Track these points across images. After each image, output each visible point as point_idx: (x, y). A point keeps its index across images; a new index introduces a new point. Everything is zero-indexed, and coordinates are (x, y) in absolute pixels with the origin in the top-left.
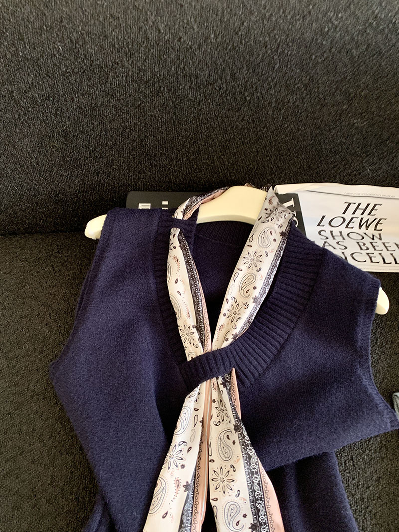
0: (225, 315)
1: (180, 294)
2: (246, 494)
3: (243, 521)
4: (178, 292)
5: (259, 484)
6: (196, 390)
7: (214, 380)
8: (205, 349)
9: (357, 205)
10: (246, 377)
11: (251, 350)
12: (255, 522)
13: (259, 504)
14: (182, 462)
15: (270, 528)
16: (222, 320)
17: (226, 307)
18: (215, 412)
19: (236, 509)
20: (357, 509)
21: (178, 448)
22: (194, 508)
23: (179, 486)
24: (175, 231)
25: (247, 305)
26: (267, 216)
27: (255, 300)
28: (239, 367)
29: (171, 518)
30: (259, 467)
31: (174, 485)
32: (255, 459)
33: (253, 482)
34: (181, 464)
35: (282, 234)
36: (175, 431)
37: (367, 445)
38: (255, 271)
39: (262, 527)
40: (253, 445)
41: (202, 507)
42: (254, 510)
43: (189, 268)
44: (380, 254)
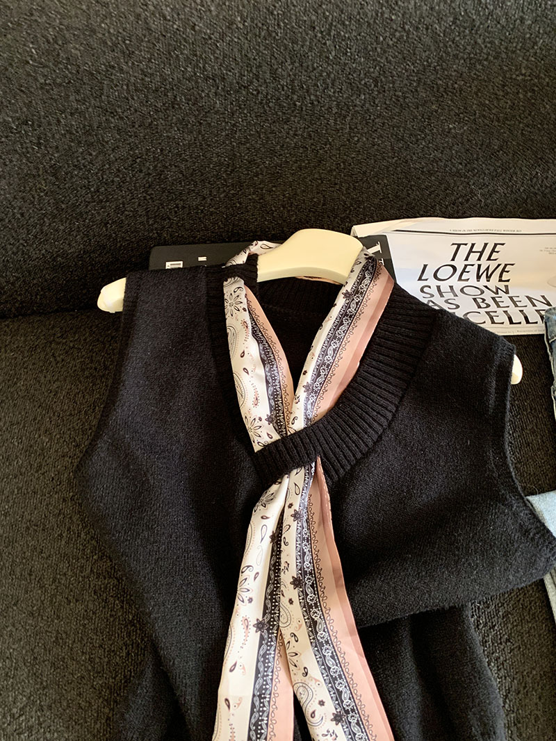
9: (469, 246)
44: (505, 312)
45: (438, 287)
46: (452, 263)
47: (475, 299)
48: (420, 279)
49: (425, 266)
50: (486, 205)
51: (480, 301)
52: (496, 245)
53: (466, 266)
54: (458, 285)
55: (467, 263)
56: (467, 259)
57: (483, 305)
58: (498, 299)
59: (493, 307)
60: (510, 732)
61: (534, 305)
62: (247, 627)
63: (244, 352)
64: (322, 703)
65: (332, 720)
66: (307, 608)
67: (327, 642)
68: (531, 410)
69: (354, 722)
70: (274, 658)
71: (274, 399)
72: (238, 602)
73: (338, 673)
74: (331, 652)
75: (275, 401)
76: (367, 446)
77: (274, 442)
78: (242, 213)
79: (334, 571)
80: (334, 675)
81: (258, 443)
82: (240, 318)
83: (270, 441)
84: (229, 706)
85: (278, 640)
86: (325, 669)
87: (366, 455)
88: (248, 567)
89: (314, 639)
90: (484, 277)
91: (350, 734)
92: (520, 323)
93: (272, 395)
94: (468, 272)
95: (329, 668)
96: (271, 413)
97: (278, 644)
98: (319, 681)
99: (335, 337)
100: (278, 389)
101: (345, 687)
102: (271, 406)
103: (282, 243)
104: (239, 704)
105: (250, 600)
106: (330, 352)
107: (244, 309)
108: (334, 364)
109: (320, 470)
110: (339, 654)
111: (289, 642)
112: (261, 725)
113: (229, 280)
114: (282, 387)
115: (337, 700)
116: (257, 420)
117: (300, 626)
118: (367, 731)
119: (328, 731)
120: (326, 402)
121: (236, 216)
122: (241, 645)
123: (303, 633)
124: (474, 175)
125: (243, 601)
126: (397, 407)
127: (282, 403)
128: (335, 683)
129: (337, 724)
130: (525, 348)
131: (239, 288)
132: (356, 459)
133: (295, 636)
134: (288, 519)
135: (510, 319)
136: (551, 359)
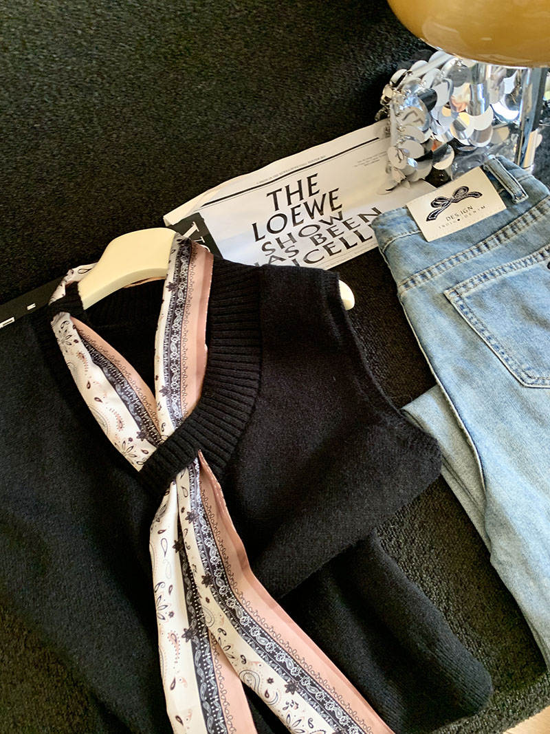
9: (284, 190)
44: (342, 239)
45: (278, 240)
46: (278, 212)
47: (312, 239)
48: (257, 239)
49: (254, 225)
50: (278, 146)
51: (316, 237)
52: (309, 179)
53: (293, 210)
54: (295, 230)
55: (291, 206)
56: (290, 203)
57: (320, 241)
58: (333, 230)
59: (330, 238)
60: (463, 630)
61: (366, 221)
62: (176, 640)
63: (89, 383)
64: (270, 681)
65: (286, 692)
66: (222, 600)
67: (252, 624)
68: (386, 323)
69: (308, 684)
70: (211, 659)
71: (138, 414)
72: (159, 621)
73: (274, 648)
74: (259, 631)
75: (140, 416)
76: (243, 421)
77: (151, 457)
78: (49, 248)
79: (239, 554)
80: (271, 651)
81: (137, 462)
82: (75, 352)
83: (147, 456)
84: (181, 722)
85: (211, 640)
86: (260, 649)
87: (244, 431)
88: (159, 584)
89: (238, 626)
90: (316, 212)
91: (309, 697)
92: (356, 244)
93: (135, 410)
94: (299, 214)
95: (264, 647)
96: (140, 429)
97: (211, 644)
98: (259, 662)
99: (173, 333)
100: (139, 404)
101: (287, 657)
102: (138, 423)
103: (97, 262)
104: (190, 716)
105: (171, 614)
106: (173, 348)
107: (76, 341)
108: (182, 358)
109: (205, 463)
110: (267, 630)
111: (219, 638)
112: (219, 726)
113: (55, 318)
114: (142, 400)
115: (283, 672)
116: (127, 442)
117: (223, 619)
118: (324, 687)
119: (287, 704)
120: (191, 397)
121: (45, 254)
122: (175, 660)
123: (228, 625)
124: (250, 123)
125: (164, 619)
126: (260, 373)
127: (148, 415)
128: (275, 658)
129: (293, 694)
130: (366, 266)
131: (64, 323)
132: (237, 438)
133: (222, 630)
134: (185, 524)
135: (346, 244)
136: (389, 267)
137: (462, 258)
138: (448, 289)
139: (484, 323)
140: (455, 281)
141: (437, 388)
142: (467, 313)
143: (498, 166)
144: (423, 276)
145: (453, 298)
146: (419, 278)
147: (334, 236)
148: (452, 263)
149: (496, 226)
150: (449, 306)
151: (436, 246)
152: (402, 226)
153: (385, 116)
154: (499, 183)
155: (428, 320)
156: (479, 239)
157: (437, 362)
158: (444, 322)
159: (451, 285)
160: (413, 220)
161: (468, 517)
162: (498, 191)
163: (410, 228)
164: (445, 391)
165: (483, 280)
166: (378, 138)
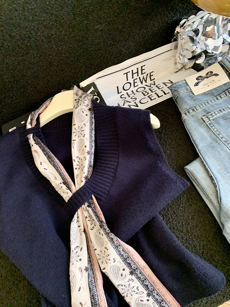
0: (76, 169)
1: (46, 169)
2: (118, 259)
3: (124, 273)
4: (45, 169)
5: (123, 251)
6: (76, 216)
7: (83, 206)
8: (73, 192)
9: (131, 72)
10: (101, 196)
11: (99, 180)
12: (131, 270)
13: (128, 260)
14: (79, 258)
15: (141, 270)
16: (76, 172)
17: (75, 164)
18: (89, 223)
19: (117, 269)
20: (187, 238)
21: (75, 251)
22: (95, 278)
23: (82, 271)
24: (31, 136)
25: (85, 158)
26: (77, 103)
27: (88, 153)
28: (95, 193)
29: (84, 289)
30: (119, 242)
31: (79, 271)
32: (115, 238)
33: (120, 251)
34: (79, 259)
35: (90, 109)
36: (71, 243)
37: (180, 201)
38: (82, 138)
39: (136, 271)
40: (112, 231)
41: (99, 276)
42: (127, 264)
43: (45, 153)
44: (156, 93)
45: (127, 93)
46: (128, 82)
47: (142, 93)
48: (118, 93)
49: (118, 87)
52: (142, 67)
53: (134, 80)
54: (134, 89)
56: (133, 78)
57: (146, 94)
59: (150, 93)
61: (166, 86)
90: (144, 81)
92: (162, 96)
94: (136, 82)
135: (158, 95)
136: (178, 106)
137: (210, 102)
138: (204, 116)
139: (220, 131)
140: (207, 113)
141: (200, 159)
142: (212, 127)
143: (226, 62)
144: (193, 110)
145: (206, 120)
146: (191, 111)
147: (152, 92)
148: (206, 105)
149: (225, 89)
150: (205, 123)
151: (198, 97)
152: (183, 88)
153: (176, 40)
154: (227, 70)
155: (195, 129)
156: (217, 94)
157: (199, 147)
158: (202, 130)
159: (205, 114)
160: (188, 86)
161: (213, 214)
162: (226, 73)
163: (187, 89)
164: (203, 160)
165: (220, 112)
166: (172, 49)
